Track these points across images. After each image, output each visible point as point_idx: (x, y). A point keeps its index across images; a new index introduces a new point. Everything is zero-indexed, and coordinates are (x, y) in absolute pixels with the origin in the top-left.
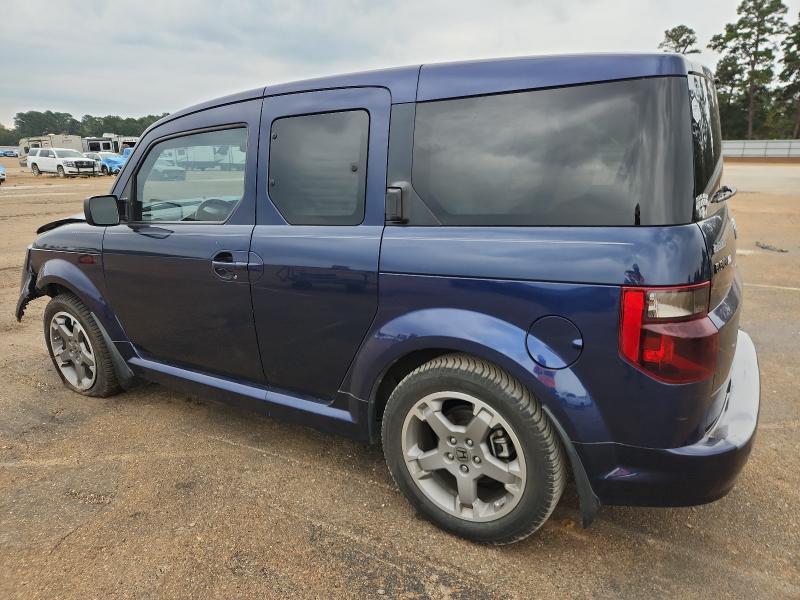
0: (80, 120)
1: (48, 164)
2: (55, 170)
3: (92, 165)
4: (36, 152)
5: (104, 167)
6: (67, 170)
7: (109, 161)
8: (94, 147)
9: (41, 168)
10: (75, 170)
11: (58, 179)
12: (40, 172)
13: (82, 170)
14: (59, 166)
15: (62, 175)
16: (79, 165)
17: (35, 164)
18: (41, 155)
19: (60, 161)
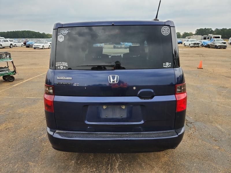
0: (214, 30)
1: (187, 43)
2: (188, 45)
3: (198, 44)
4: (186, 40)
5: (202, 44)
6: (191, 45)
7: (204, 43)
8: (205, 39)
9: (186, 45)
10: (193, 45)
11: (188, 48)
12: (185, 46)
13: (195, 45)
14: (190, 44)
15: (189, 46)
16: (195, 44)
17: (184, 43)
18: (187, 41)
19: (190, 43)
